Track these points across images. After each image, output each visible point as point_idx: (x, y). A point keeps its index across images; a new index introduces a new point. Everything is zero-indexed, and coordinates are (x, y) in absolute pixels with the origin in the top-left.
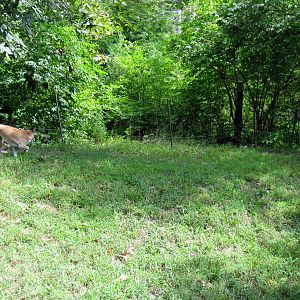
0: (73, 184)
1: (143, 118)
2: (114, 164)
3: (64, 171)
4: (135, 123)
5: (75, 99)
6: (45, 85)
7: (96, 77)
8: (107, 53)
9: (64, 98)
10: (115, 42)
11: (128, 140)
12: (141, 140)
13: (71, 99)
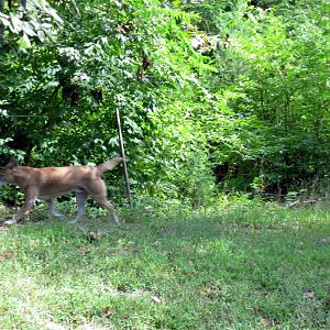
0: (155, 287)
1: (286, 158)
2: (233, 249)
3: (137, 262)
4: (269, 168)
5: (155, 120)
6: (97, 95)
7: (192, 77)
8: (213, 30)
9: (133, 118)
10: (228, 9)
11: (258, 202)
12: (283, 201)
13: (147, 120)
